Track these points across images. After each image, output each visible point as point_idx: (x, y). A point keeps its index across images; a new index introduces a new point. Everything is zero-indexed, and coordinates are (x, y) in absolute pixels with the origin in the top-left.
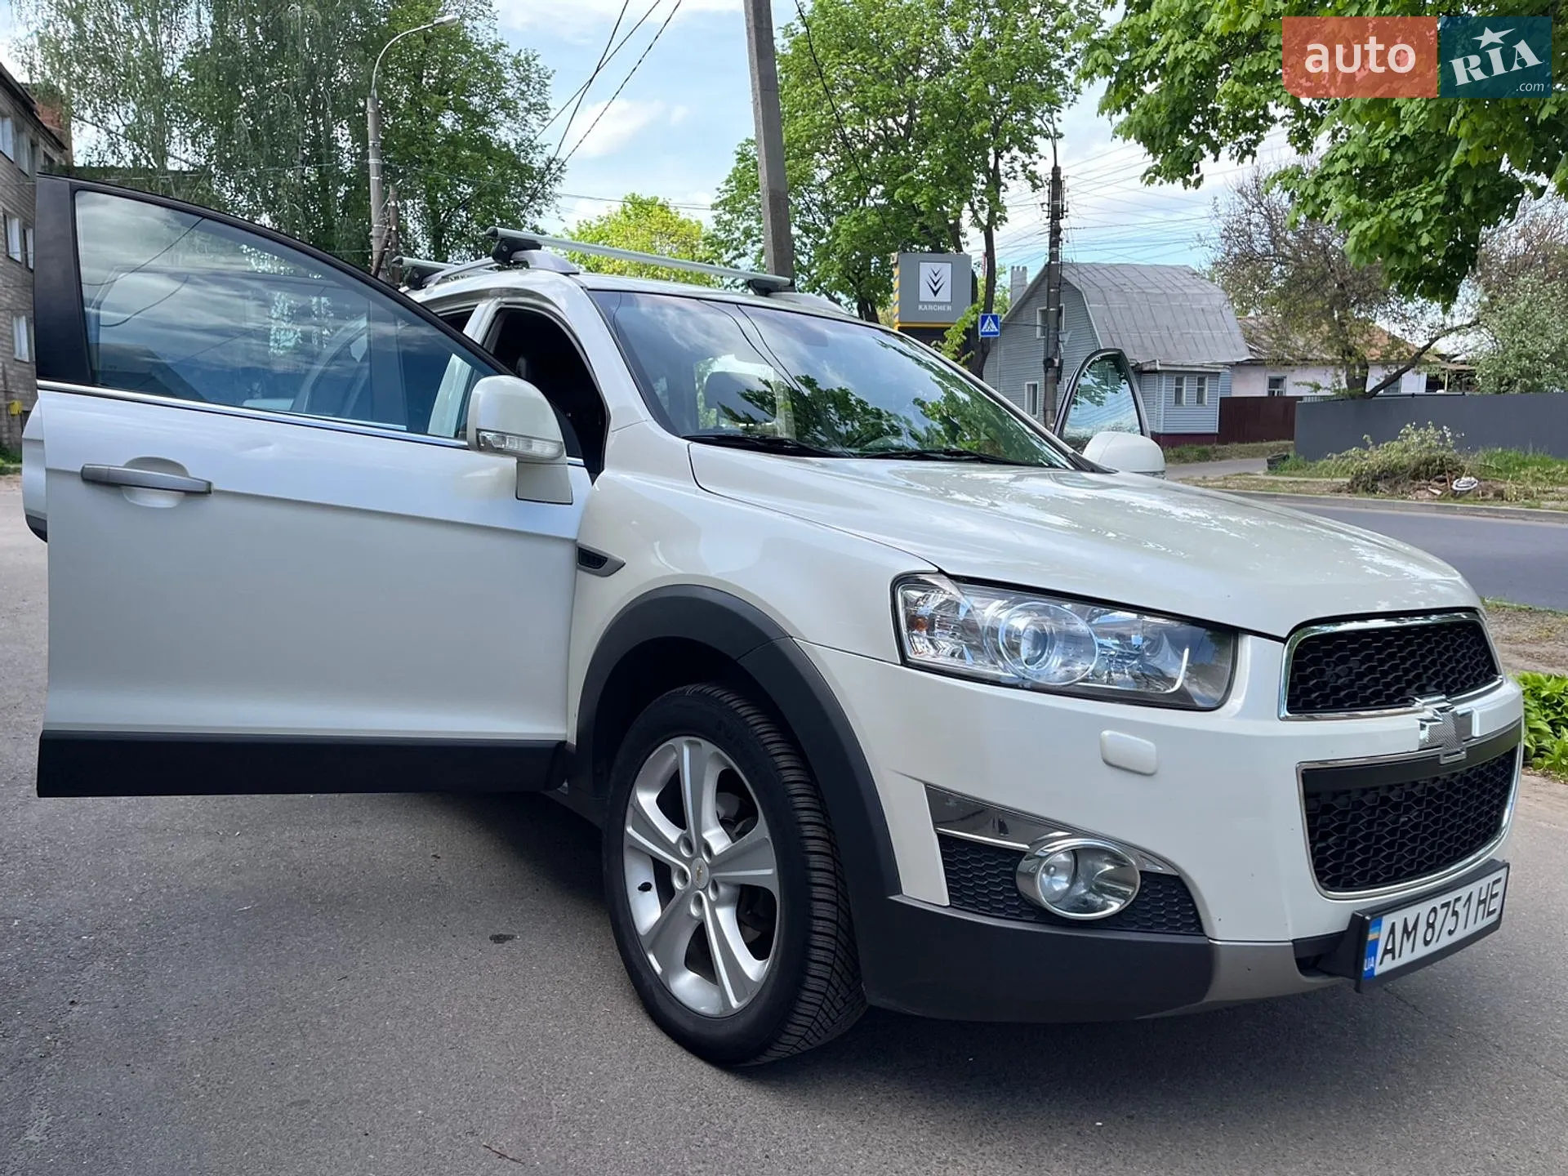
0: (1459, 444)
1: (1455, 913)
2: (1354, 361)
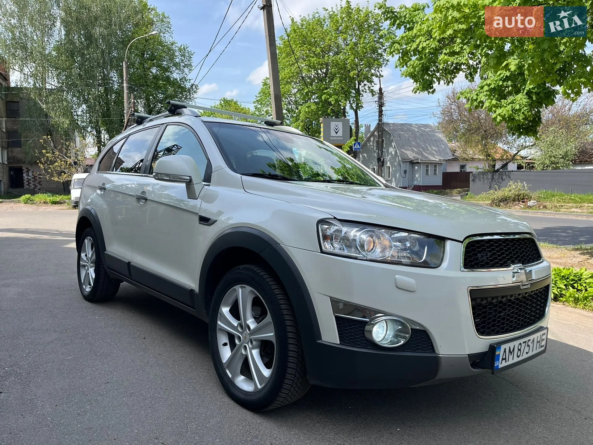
0: (529, 188)
1: (528, 346)
2: (490, 158)
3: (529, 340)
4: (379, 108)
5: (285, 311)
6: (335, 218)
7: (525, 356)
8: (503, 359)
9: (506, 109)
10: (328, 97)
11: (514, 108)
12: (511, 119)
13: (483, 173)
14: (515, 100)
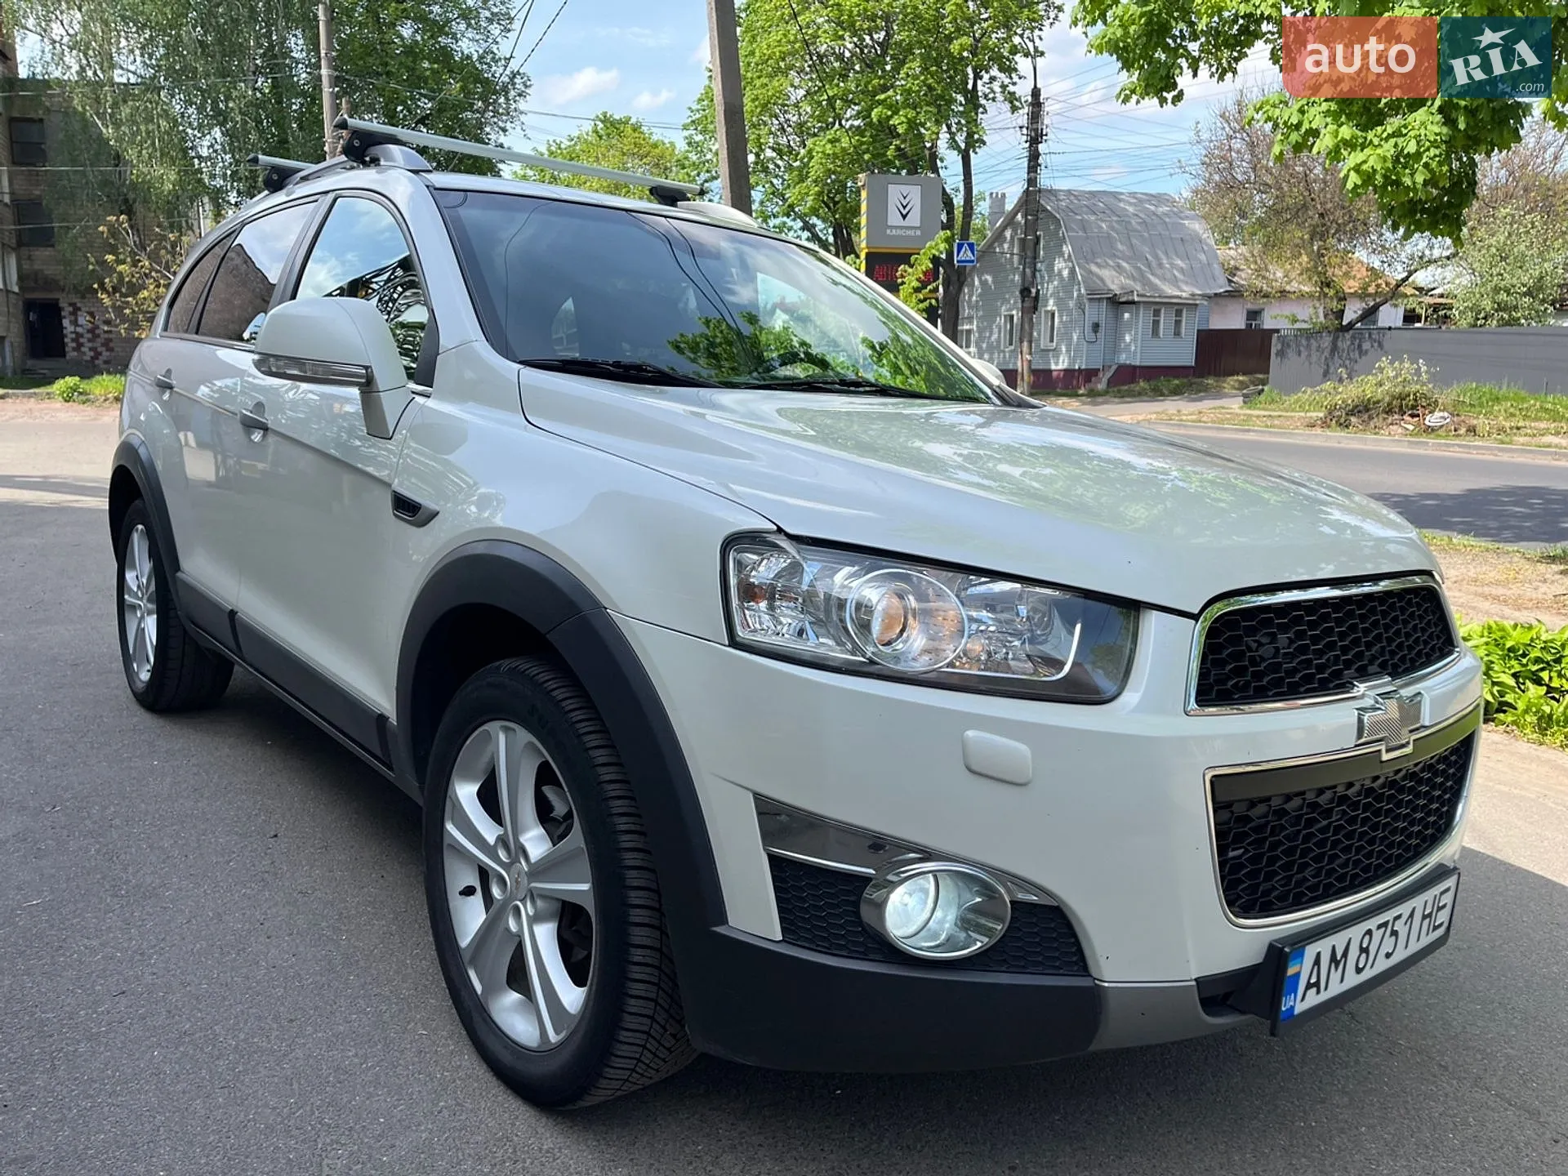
0: (1433, 378)
1: (1394, 933)
2: (1332, 293)
3: (1398, 917)
4: (1031, 146)
5: (624, 819)
6: (780, 530)
7: (1382, 965)
8: (1309, 986)
9: (1379, 151)
10: (889, 113)
11: (1402, 150)
12: (1392, 181)
13: (1309, 334)
14: (1405, 127)
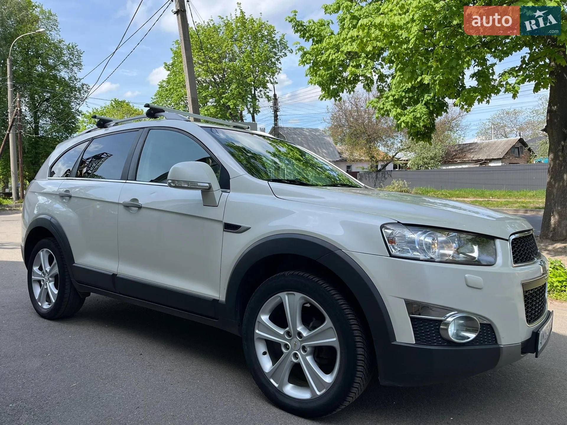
0: (409, 185)
2: (375, 160)
4: (274, 113)
6: (399, 222)
8: (540, 343)
9: (409, 116)
10: (227, 101)
11: (416, 116)
12: (413, 126)
13: (369, 173)
14: (416, 109)
